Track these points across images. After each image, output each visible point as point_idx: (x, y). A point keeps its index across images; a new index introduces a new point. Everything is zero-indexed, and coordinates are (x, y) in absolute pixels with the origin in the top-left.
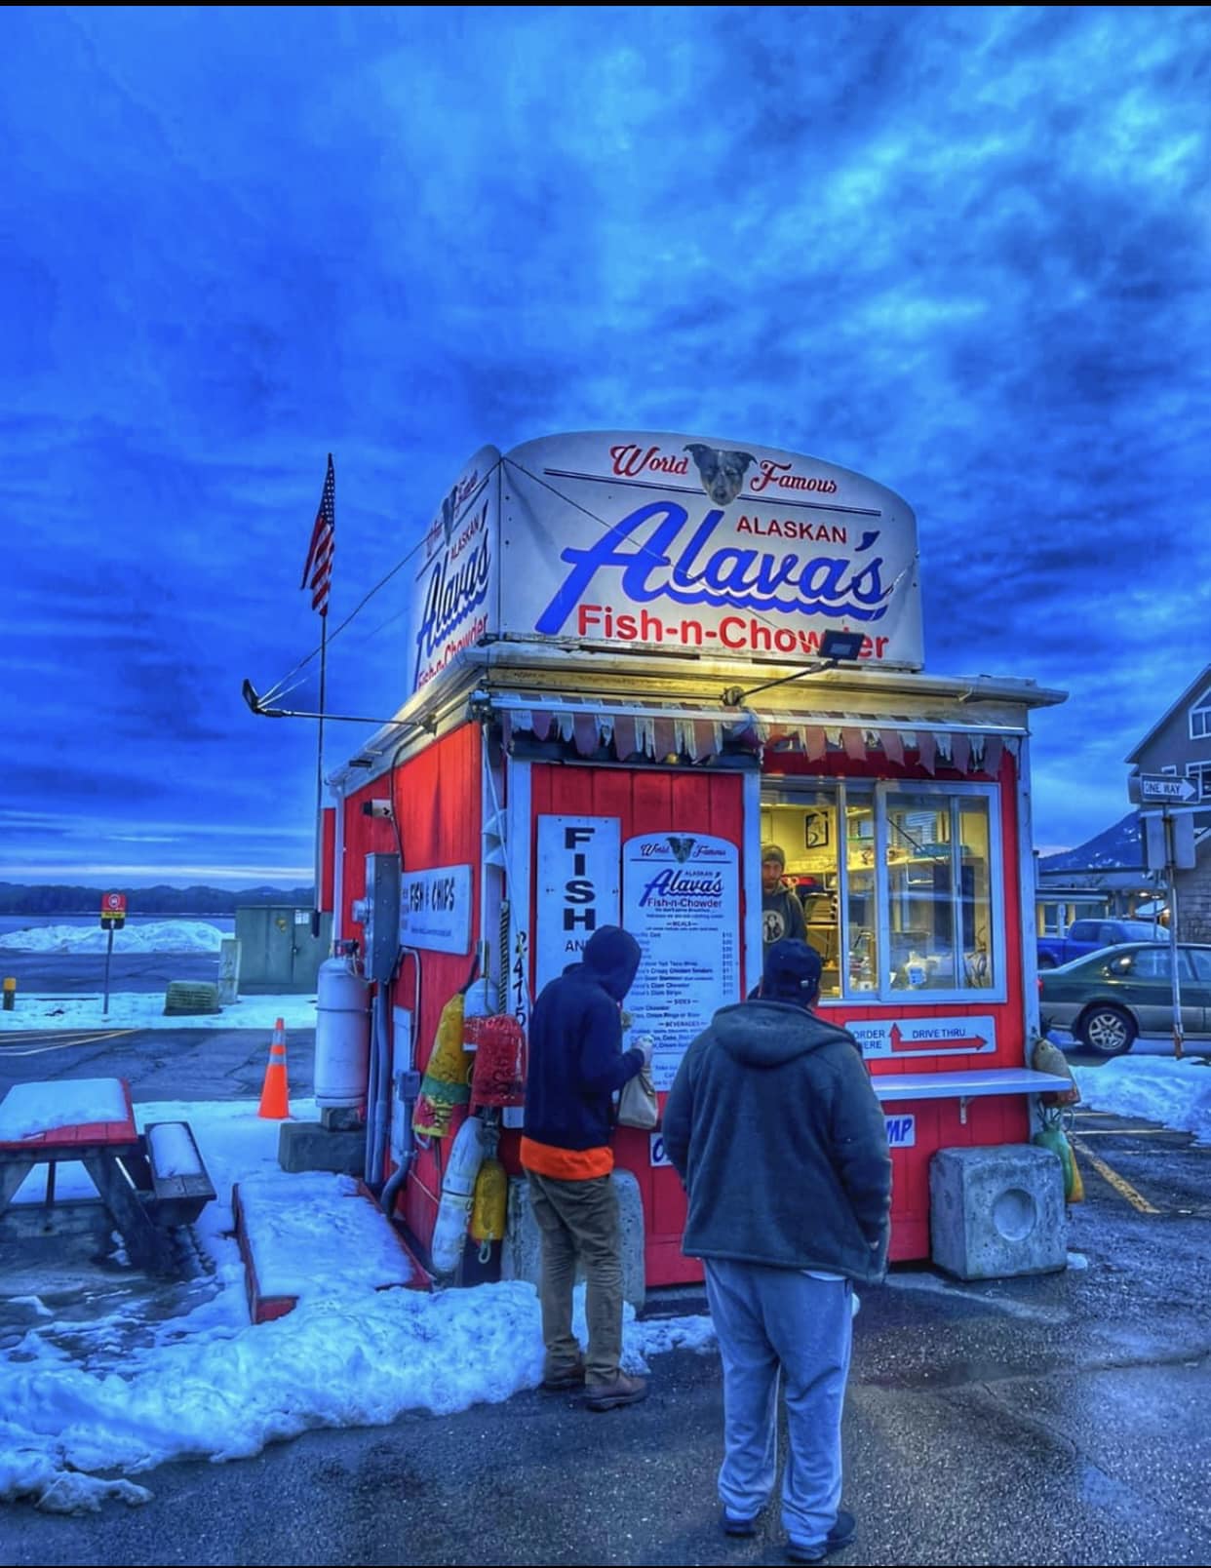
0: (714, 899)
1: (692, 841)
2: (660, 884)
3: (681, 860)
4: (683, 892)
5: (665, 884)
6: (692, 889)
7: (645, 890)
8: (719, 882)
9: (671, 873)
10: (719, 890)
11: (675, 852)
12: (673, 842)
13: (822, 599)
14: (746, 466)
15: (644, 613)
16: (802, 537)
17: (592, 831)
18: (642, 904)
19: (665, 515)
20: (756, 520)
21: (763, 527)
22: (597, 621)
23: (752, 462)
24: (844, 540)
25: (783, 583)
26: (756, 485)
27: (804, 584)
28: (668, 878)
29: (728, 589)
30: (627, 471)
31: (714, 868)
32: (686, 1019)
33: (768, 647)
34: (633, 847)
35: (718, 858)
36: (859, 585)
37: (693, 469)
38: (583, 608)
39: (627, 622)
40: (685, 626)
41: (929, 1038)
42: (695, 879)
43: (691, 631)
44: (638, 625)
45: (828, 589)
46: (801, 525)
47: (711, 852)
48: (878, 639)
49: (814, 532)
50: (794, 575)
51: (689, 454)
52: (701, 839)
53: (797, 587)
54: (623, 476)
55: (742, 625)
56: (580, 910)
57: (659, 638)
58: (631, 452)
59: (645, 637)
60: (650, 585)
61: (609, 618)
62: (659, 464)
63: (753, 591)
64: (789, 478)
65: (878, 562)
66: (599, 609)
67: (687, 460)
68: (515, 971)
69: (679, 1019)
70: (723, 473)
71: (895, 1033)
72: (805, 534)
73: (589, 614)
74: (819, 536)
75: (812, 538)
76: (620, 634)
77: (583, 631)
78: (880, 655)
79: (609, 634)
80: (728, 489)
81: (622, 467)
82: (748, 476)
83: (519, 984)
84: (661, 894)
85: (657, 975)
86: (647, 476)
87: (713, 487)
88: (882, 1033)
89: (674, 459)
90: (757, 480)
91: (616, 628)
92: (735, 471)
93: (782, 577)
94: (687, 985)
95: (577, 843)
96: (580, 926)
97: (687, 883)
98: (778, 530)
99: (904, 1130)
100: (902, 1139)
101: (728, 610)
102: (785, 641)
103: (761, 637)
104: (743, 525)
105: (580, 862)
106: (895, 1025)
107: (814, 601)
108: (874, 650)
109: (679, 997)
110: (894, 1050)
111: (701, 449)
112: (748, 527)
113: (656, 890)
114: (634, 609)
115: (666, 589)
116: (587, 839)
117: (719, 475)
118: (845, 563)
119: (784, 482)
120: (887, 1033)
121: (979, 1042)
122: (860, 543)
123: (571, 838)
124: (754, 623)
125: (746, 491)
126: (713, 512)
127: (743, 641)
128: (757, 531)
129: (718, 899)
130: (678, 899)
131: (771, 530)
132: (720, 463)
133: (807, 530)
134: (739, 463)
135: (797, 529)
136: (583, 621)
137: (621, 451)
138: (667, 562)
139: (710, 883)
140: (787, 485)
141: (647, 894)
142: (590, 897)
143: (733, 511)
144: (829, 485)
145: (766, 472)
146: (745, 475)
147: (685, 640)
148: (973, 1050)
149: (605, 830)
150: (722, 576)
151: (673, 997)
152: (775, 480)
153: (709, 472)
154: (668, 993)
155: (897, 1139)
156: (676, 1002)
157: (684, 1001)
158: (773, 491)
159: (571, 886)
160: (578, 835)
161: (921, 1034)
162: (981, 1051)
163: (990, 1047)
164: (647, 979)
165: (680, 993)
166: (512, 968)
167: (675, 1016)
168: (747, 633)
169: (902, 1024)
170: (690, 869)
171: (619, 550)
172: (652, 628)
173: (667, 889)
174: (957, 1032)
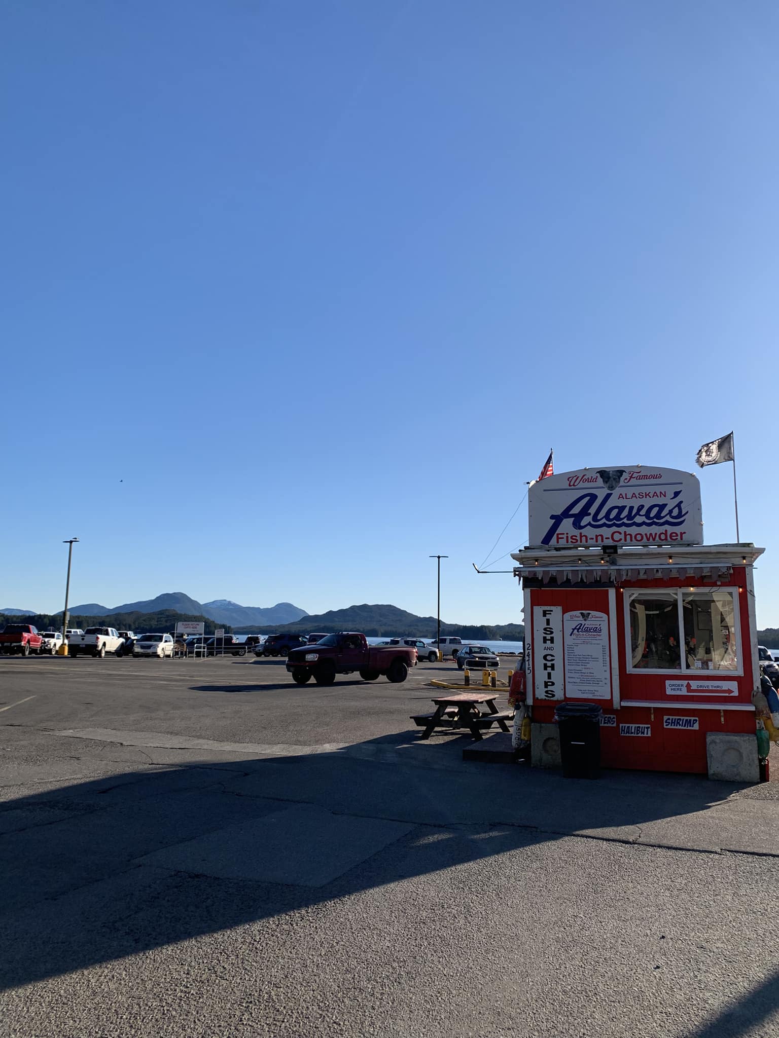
0: (598, 633)
1: (589, 614)
2: (578, 628)
3: (585, 620)
4: (586, 631)
5: (579, 628)
6: (590, 630)
7: (572, 630)
8: (600, 628)
9: (582, 624)
10: (600, 630)
11: (583, 617)
12: (581, 613)
13: (655, 520)
14: (621, 475)
15: (581, 533)
16: (646, 497)
17: (552, 611)
18: (571, 635)
19: (589, 498)
20: (626, 494)
21: (629, 496)
22: (563, 538)
23: (624, 473)
24: (665, 496)
25: (638, 516)
26: (626, 481)
27: (647, 515)
28: (580, 626)
29: (615, 521)
30: (574, 485)
31: (599, 623)
32: (588, 674)
33: (631, 540)
34: (567, 615)
35: (601, 619)
36: (672, 512)
37: (600, 480)
38: (558, 534)
39: (574, 537)
40: (597, 536)
41: (704, 688)
42: (591, 626)
43: (599, 538)
44: (578, 538)
45: (658, 516)
46: (646, 493)
47: (597, 617)
48: (681, 533)
49: (651, 495)
50: (643, 512)
51: (598, 475)
52: (593, 613)
53: (644, 517)
54: (573, 487)
55: (620, 533)
56: (548, 637)
57: (587, 542)
58: (575, 478)
59: (581, 542)
60: (583, 524)
61: (567, 537)
62: (586, 481)
63: (625, 521)
64: (640, 476)
65: (681, 502)
66: (563, 534)
67: (597, 477)
68: (527, 656)
69: (587, 674)
70: (612, 479)
71: (688, 686)
72: (648, 496)
73: (560, 536)
74: (654, 496)
75: (650, 497)
76: (572, 542)
77: (558, 542)
78: (681, 539)
79: (567, 542)
80: (614, 485)
81: (572, 484)
82: (622, 479)
83: (529, 660)
84: (578, 631)
85: (578, 659)
86: (581, 485)
87: (608, 485)
88: (682, 685)
89: (592, 477)
90: (626, 479)
91: (570, 540)
92: (617, 477)
93: (638, 513)
94: (589, 663)
95: (547, 615)
96: (548, 642)
97: (588, 628)
98: (636, 497)
99: (694, 723)
100: (693, 726)
101: (614, 529)
102: (639, 537)
103: (628, 537)
104: (621, 496)
105: (548, 622)
106: (688, 683)
107: (651, 521)
108: (679, 537)
109: (585, 667)
110: (688, 692)
111: (603, 472)
112: (623, 497)
113: (576, 630)
114: (576, 532)
115: (589, 524)
116: (550, 614)
117: (610, 480)
118: (665, 505)
119: (638, 478)
120: (685, 686)
121: (730, 691)
122: (673, 496)
123: (545, 613)
124: (625, 532)
125: (622, 483)
126: (608, 494)
127: (621, 540)
128: (626, 498)
129: (600, 634)
130: (584, 633)
131: (632, 497)
132: (611, 475)
133: (648, 494)
134: (619, 474)
135: (644, 495)
136: (558, 538)
137: (571, 478)
138: (589, 514)
139: (597, 628)
140: (639, 479)
141: (573, 632)
142: (552, 633)
143: (616, 492)
144: (658, 476)
145: (630, 475)
146: (621, 478)
147: (597, 541)
148: (727, 695)
149: (557, 611)
150: (612, 517)
151: (583, 667)
152: (634, 478)
153: (606, 480)
154: (582, 665)
155: (690, 726)
156: (585, 668)
157: (588, 668)
158: (633, 482)
159: (545, 629)
160: (547, 612)
161: (701, 686)
162: (731, 695)
163: (736, 694)
164: (574, 660)
165: (586, 665)
166: (526, 655)
167: (584, 673)
168: (622, 536)
169: (691, 682)
170: (588, 623)
171: (571, 513)
172: (584, 539)
173: (580, 630)
174: (718, 687)
